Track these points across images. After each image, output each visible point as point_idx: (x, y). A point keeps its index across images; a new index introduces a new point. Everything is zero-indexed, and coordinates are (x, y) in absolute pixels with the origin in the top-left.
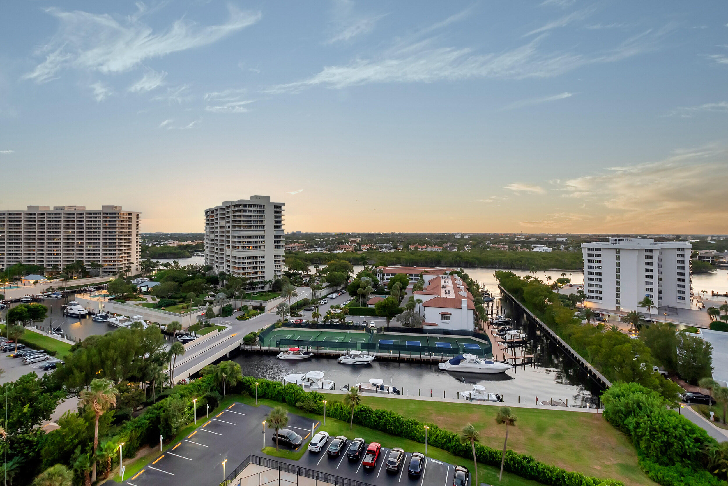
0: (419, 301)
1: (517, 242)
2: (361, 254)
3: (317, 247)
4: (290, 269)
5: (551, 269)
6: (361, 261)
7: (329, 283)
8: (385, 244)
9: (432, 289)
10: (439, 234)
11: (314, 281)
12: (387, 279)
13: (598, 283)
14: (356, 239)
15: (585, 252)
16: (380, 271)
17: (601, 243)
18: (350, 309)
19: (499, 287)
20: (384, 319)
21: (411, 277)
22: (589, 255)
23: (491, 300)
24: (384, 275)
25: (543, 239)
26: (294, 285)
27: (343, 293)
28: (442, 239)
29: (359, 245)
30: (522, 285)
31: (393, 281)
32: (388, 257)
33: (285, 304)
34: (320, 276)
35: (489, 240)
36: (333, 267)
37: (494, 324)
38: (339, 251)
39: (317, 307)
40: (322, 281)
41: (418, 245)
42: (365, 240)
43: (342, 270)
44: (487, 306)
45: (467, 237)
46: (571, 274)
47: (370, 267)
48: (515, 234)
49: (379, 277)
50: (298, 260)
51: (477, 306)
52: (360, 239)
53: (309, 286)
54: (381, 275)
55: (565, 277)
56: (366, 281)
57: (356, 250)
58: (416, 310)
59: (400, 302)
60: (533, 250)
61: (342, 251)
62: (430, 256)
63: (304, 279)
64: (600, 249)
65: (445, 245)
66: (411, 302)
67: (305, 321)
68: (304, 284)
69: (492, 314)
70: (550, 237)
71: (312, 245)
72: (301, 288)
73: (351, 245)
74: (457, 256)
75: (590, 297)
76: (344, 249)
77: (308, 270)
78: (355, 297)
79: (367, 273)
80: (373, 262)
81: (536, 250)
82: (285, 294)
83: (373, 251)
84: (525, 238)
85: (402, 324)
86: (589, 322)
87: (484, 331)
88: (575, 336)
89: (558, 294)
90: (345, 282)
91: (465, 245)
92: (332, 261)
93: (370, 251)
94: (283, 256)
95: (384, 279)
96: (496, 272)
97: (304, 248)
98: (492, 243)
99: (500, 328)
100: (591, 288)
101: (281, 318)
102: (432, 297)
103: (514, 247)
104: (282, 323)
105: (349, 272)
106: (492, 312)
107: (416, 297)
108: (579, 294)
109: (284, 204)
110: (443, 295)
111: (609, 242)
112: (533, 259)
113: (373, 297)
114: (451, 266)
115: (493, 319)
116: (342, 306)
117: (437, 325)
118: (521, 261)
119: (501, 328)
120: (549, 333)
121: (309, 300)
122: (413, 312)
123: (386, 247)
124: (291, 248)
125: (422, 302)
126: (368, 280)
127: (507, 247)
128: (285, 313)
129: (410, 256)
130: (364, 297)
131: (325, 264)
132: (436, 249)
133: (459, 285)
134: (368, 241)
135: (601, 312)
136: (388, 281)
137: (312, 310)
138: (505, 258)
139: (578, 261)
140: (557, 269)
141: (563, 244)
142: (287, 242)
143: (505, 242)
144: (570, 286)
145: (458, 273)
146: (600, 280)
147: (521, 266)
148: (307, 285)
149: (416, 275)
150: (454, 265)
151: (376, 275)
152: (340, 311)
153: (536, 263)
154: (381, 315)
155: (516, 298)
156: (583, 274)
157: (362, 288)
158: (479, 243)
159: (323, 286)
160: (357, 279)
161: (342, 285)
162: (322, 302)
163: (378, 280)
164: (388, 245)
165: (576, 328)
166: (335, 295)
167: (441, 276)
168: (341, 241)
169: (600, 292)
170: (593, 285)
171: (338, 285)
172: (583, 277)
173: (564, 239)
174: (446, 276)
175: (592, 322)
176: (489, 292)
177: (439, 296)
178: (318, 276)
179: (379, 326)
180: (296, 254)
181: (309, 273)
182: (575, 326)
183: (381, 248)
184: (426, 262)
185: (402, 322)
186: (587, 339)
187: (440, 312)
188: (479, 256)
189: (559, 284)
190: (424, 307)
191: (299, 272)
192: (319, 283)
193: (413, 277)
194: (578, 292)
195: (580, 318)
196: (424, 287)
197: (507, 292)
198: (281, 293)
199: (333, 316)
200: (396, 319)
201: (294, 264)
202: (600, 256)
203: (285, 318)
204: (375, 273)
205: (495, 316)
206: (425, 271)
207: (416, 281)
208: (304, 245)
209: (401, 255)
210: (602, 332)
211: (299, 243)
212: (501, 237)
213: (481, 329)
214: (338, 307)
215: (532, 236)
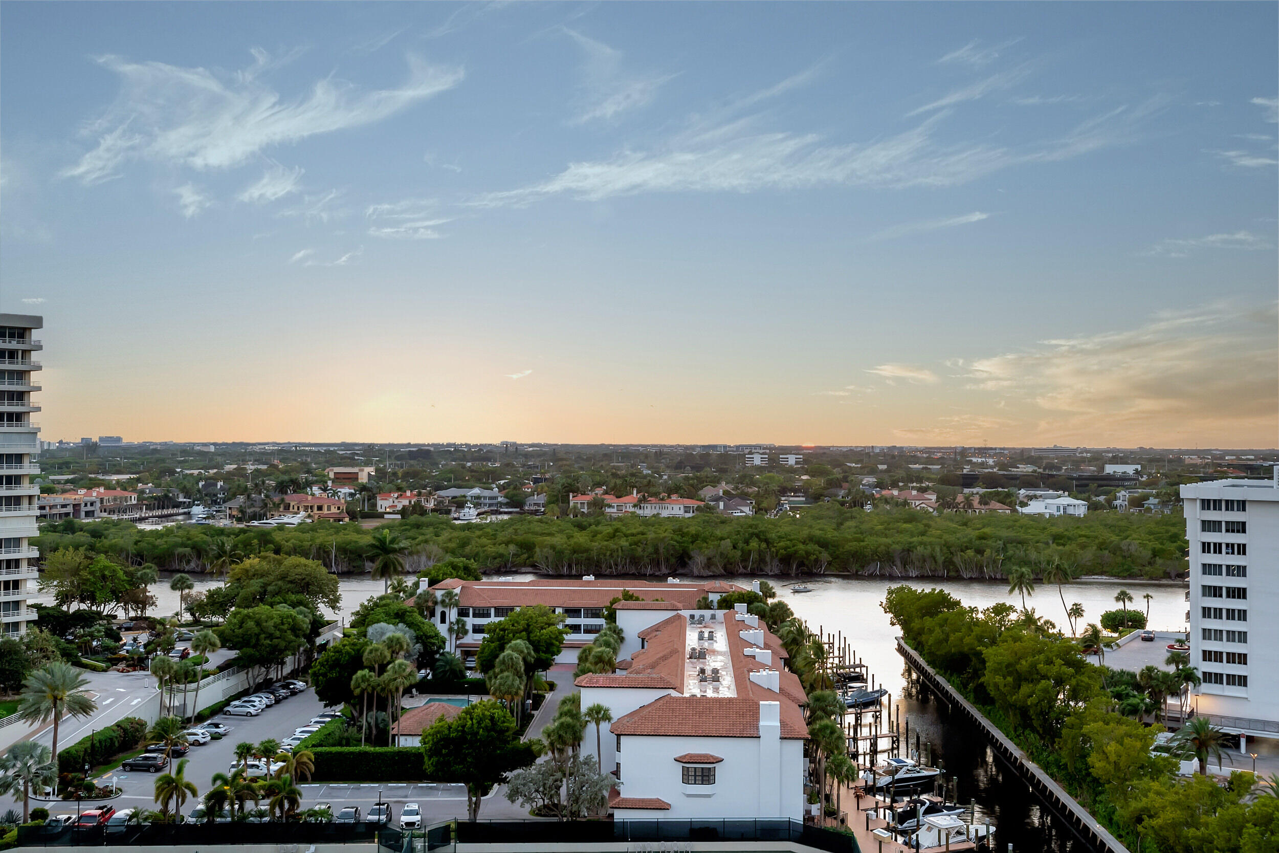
0: (599, 714)
1: (969, 481)
2: (377, 529)
3: (190, 506)
4: (64, 598)
5: (1085, 579)
6: (372, 559)
7: (233, 654)
8: (476, 491)
9: (653, 666)
10: (687, 448)
11: (168, 647)
12: (477, 629)
13: (1236, 626)
14: (355, 470)
15: (1193, 515)
16: (449, 599)
17: (1246, 481)
18: (320, 759)
19: (901, 650)
20: (459, 791)
21: (570, 621)
22: (1208, 526)
23: (871, 701)
24: (463, 613)
25: (1060, 469)
26: (78, 664)
27: (294, 693)
28: (697, 468)
29: (369, 492)
30: (980, 639)
31: (500, 638)
32: (484, 540)
33: (35, 746)
34: (196, 622)
35: (873, 471)
36: (255, 585)
37: (880, 790)
38: (286, 520)
39: (179, 754)
40: (203, 645)
41: (606, 493)
42: (395, 474)
43: (293, 597)
44: (858, 725)
45: (792, 460)
46: (1147, 596)
47: (410, 581)
48: (964, 452)
49: (443, 621)
50: (102, 560)
51: (817, 726)
52: (371, 470)
53: (144, 669)
54: (453, 615)
55: (1130, 607)
56: (391, 640)
57: (353, 516)
58: (587, 749)
59: (526, 719)
60: (1026, 510)
61: (293, 520)
62: (651, 536)
63: (127, 638)
64: (1242, 505)
65: (708, 492)
66: (568, 719)
67: (122, 814)
68: (124, 658)
69: (874, 752)
70: (1083, 460)
71: (166, 496)
72: (112, 675)
73: (335, 493)
74: (752, 535)
75: (1209, 677)
76: (306, 509)
77: (144, 602)
78: (341, 706)
79: (395, 606)
80: (424, 563)
81: (1035, 508)
82: (37, 703)
83: (423, 519)
84: (996, 464)
85: (528, 807)
86: (1202, 768)
87: (843, 821)
88: (1155, 822)
89: (1101, 671)
90: (305, 645)
91: (784, 491)
92: (252, 562)
93: (414, 518)
94: (32, 542)
95: (466, 632)
96: (890, 592)
97: (132, 508)
98: (880, 485)
99: (901, 807)
100: (1213, 646)
101: (19, 809)
102: (648, 697)
103: (960, 498)
104: (21, 829)
105: (321, 606)
106: (874, 745)
107: (589, 699)
108: (1172, 669)
109: (38, 322)
110: (692, 688)
111: (1271, 478)
112: (1021, 542)
113: (417, 703)
114: (730, 573)
115: (875, 773)
116: (287, 744)
117: (662, 806)
118: (980, 552)
119: (902, 805)
120: (1071, 813)
121: (142, 724)
122: (575, 757)
123: (477, 502)
124: (76, 506)
125: (609, 719)
126: (399, 634)
127: (933, 497)
128: (38, 781)
129: (570, 537)
130: (382, 707)
131: (219, 574)
132: (675, 509)
133: (751, 645)
134: (406, 475)
135: (1243, 731)
136: (480, 636)
137: (158, 769)
138: (925, 538)
139: (1172, 547)
140: (1104, 579)
141: (1126, 488)
142: (59, 482)
143: (929, 479)
144: (1145, 639)
145: (750, 600)
146: (1242, 615)
147: (981, 567)
148: (137, 663)
149: (594, 613)
150: (741, 570)
151: (433, 614)
152: (275, 767)
153: (1033, 556)
154: (443, 775)
155: (960, 692)
156: (1188, 594)
157: (372, 669)
158: (835, 484)
159: (206, 666)
160: (355, 631)
161: (289, 660)
162: (200, 732)
163: (437, 635)
164: (487, 493)
165: (1158, 793)
166: (260, 701)
167: (686, 613)
168: (294, 476)
169: (1242, 659)
170: (1218, 635)
171: (274, 657)
172: (1187, 606)
173: (1130, 469)
174: (707, 613)
175: (1213, 768)
176: (864, 670)
177: (674, 694)
178: (187, 625)
179: (439, 820)
180: (96, 533)
181: (150, 612)
182: (1155, 785)
183: (460, 504)
184: (635, 560)
185: (530, 799)
186: (1191, 832)
187: (677, 756)
188: (831, 534)
189: (1106, 633)
190: (619, 736)
191: (107, 609)
192: (192, 654)
193: (582, 621)
194: (1169, 662)
195: (1177, 756)
196: (619, 658)
197: (930, 670)
198: (20, 701)
199: (245, 792)
200: (505, 788)
201: (85, 574)
202: (1240, 527)
203: (33, 805)
204: (427, 607)
205: (882, 760)
206: (628, 596)
207: (592, 637)
208: (134, 496)
209: (536, 533)
210: (1241, 802)
211: (109, 487)
212: (916, 460)
213: (831, 813)
214: (268, 751)
215: (1024, 456)
